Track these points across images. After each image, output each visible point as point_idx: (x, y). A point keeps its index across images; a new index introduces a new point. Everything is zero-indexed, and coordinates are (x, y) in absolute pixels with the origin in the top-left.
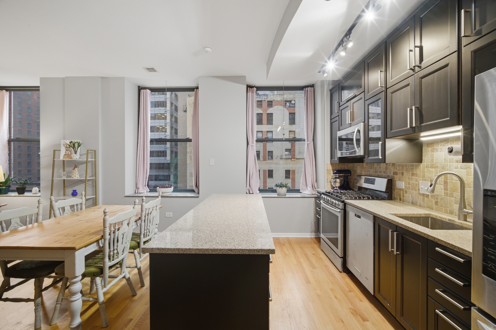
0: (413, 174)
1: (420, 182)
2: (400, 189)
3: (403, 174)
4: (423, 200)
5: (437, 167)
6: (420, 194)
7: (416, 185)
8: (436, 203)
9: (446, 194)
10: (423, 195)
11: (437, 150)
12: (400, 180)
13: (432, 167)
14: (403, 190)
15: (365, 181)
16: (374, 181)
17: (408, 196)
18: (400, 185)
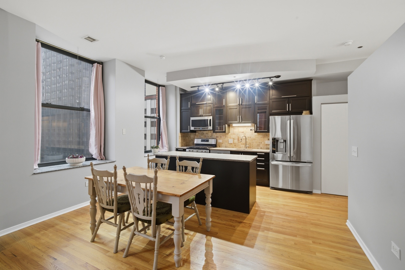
0: (226, 137)
1: (229, 139)
2: (220, 143)
3: (221, 137)
4: (230, 145)
5: (235, 134)
6: (229, 144)
7: (227, 140)
8: (235, 146)
9: (238, 142)
10: (230, 144)
11: (235, 129)
12: (219, 139)
13: (234, 134)
14: (221, 143)
15: (202, 141)
16: (208, 141)
17: (223, 145)
18: (220, 141)
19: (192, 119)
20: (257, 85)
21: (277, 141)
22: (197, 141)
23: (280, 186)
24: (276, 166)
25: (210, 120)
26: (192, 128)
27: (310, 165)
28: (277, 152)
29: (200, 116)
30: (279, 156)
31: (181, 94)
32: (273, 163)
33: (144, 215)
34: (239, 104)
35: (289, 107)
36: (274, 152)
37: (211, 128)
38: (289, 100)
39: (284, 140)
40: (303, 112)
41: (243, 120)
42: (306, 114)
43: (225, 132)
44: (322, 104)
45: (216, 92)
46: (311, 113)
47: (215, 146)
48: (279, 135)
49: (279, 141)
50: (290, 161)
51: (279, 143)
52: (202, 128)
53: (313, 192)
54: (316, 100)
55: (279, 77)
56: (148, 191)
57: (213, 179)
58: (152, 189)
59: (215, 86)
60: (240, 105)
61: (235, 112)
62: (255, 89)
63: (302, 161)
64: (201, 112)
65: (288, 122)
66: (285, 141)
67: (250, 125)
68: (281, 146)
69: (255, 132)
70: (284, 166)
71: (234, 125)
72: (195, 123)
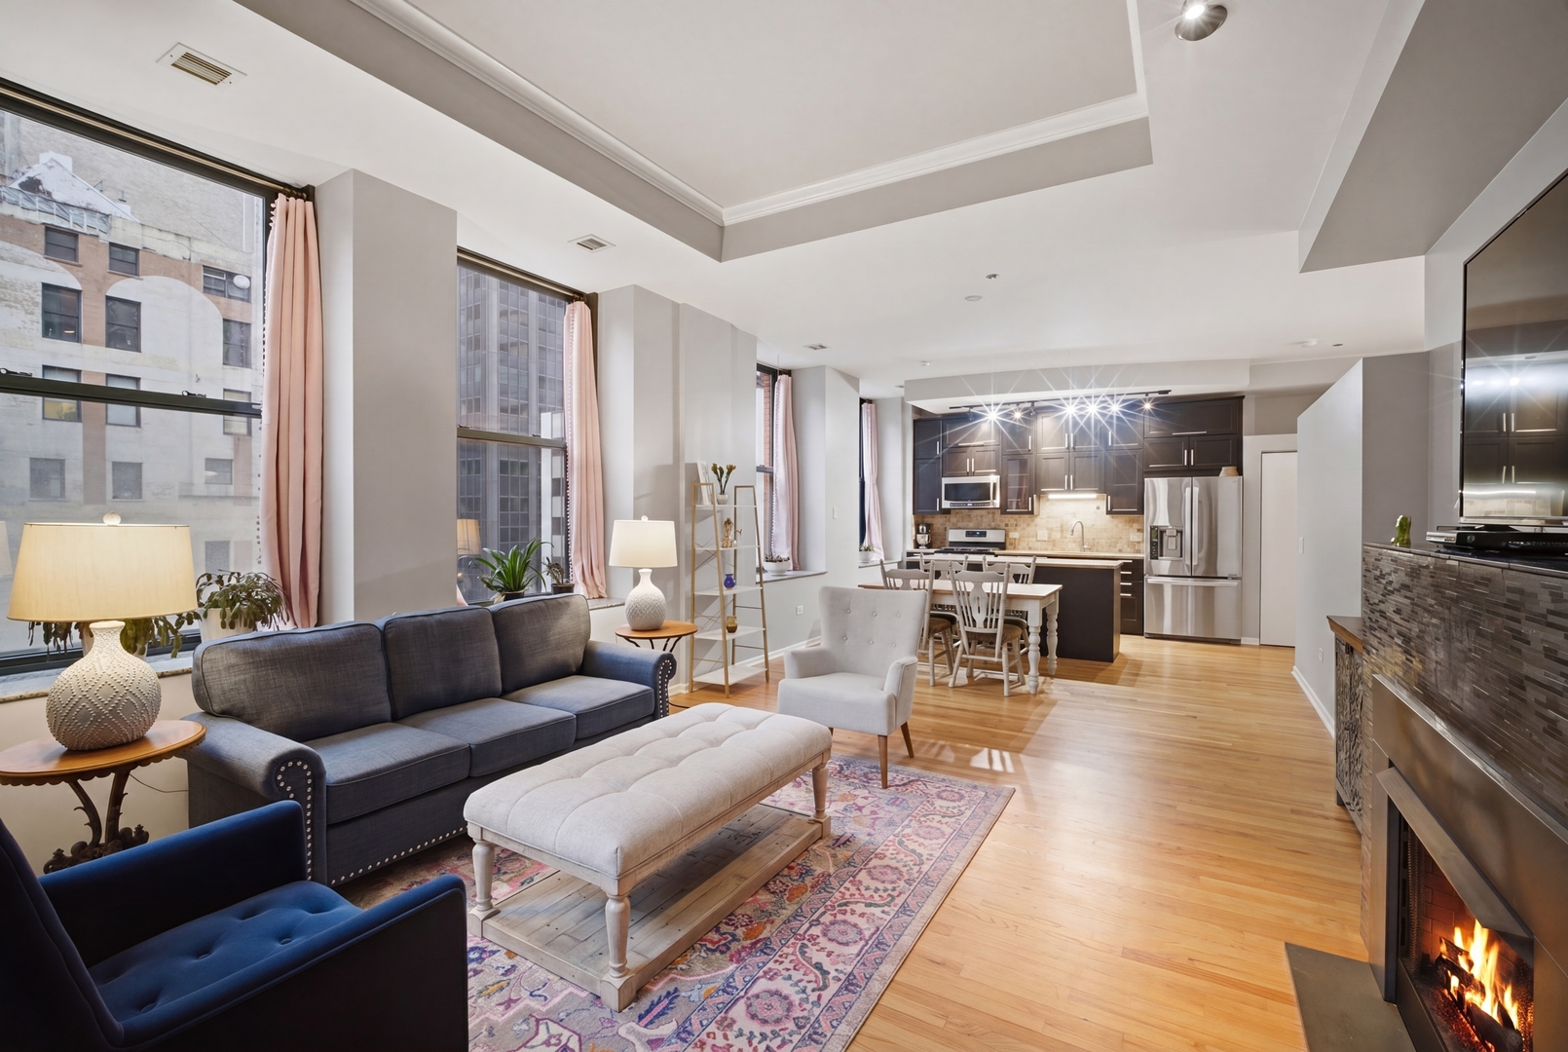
0: (1032, 525)
1: (1039, 531)
2: (1014, 539)
3: (1019, 525)
4: (1041, 545)
5: (1054, 518)
6: (1038, 541)
7: (1034, 533)
8: (1054, 545)
9: (1062, 538)
10: (1041, 541)
11: (1054, 506)
12: (1015, 530)
13: (1052, 517)
14: (1018, 539)
15: (969, 534)
16: (983, 534)
17: (1023, 544)
18: (1014, 535)
19: (945, 481)
20: (1116, 408)
21: (1162, 532)
22: (956, 535)
23: (1167, 631)
24: (1159, 588)
25: (995, 485)
26: (946, 504)
27: (1235, 583)
28: (1162, 556)
29: (968, 475)
30: (1164, 564)
31: (915, 422)
32: (1150, 580)
33: (986, 627)
34: (1068, 448)
35: (1188, 457)
36: (1154, 556)
37: (997, 502)
38: (1189, 443)
39: (1178, 532)
40: (1221, 470)
41: (1079, 485)
42: (1228, 475)
43: (1032, 513)
44: (1263, 453)
45: (1015, 420)
46: (1240, 472)
47: (1002, 546)
48: (1162, 520)
49: (1168, 533)
50: (1191, 577)
51: (1165, 538)
52: (973, 504)
53: (1242, 642)
54: (1251, 444)
55: (1167, 392)
56: (994, 595)
57: (1060, 591)
58: (1001, 592)
59: (1013, 407)
60: (1071, 450)
61: (1055, 466)
62: (1111, 417)
63: (1219, 575)
64: (970, 464)
65: (1188, 490)
66: (1180, 532)
67: (1094, 496)
68: (1170, 544)
69: (1108, 513)
70: (1174, 587)
71: (1051, 496)
72: (954, 492)
